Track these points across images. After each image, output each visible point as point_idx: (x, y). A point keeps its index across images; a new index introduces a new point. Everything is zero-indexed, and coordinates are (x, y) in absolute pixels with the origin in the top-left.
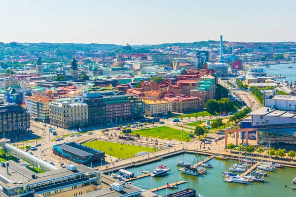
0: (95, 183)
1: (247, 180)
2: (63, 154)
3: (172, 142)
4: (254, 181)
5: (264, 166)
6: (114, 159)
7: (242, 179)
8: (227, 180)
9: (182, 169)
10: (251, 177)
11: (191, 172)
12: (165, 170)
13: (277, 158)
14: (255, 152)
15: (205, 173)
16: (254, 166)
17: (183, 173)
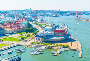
1: (37, 53)
3: (14, 42)
4: (39, 53)
5: (43, 48)
7: (36, 53)
8: (31, 53)
9: (17, 51)
10: (39, 52)
11: (20, 52)
12: (11, 51)
13: (46, 46)
14: (40, 44)
15: (24, 52)
16: (40, 49)
17: (17, 52)
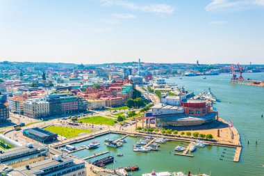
0: (44, 155)
1: (147, 150)
2: (29, 135)
3: (103, 126)
4: (151, 150)
5: (159, 140)
6: (64, 138)
7: (144, 149)
8: (134, 150)
9: (107, 144)
10: (150, 148)
11: (113, 146)
12: (96, 144)
13: (167, 135)
14: (154, 132)
15: (122, 146)
16: (153, 141)
17: (108, 147)
